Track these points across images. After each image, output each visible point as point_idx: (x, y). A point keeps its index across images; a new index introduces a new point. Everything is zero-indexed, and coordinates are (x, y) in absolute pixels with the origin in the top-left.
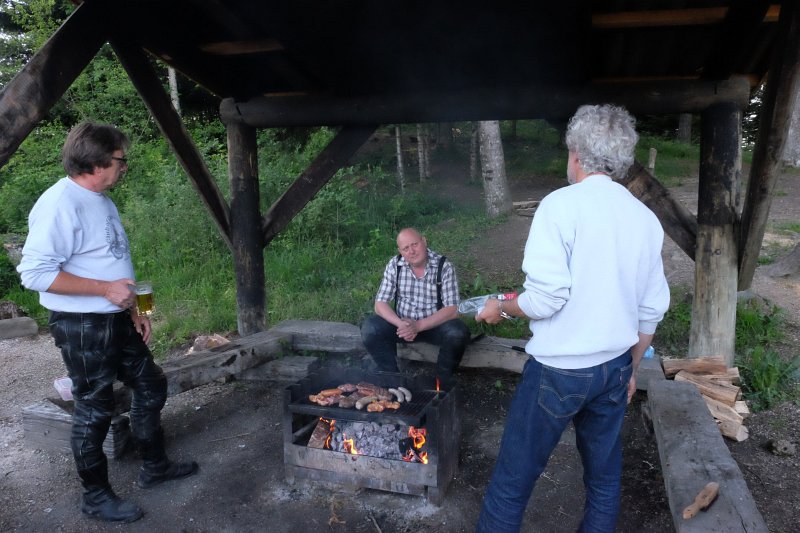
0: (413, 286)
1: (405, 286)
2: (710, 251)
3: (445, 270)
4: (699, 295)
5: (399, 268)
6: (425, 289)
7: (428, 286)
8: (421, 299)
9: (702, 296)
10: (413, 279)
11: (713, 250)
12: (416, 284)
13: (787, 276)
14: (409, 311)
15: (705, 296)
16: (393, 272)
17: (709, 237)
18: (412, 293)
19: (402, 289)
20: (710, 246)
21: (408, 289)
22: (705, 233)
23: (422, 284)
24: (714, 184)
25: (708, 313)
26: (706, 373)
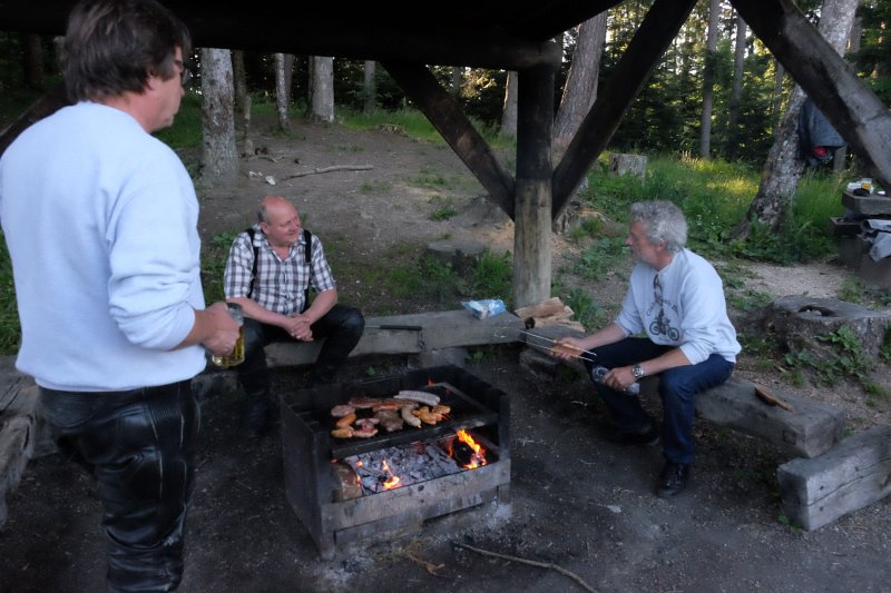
0: (278, 272)
1: (269, 272)
2: (537, 204)
3: (315, 247)
4: (528, 245)
5: (257, 250)
6: (296, 273)
7: (300, 269)
8: (290, 287)
9: (531, 247)
10: (277, 262)
11: (540, 202)
12: (283, 268)
13: (475, 225)
14: (275, 304)
15: (534, 247)
16: (249, 255)
17: (536, 192)
18: (276, 281)
19: (263, 277)
20: (538, 198)
21: (272, 276)
22: (532, 187)
23: (290, 268)
24: (540, 141)
25: (537, 261)
26: (549, 315)
